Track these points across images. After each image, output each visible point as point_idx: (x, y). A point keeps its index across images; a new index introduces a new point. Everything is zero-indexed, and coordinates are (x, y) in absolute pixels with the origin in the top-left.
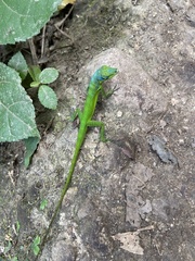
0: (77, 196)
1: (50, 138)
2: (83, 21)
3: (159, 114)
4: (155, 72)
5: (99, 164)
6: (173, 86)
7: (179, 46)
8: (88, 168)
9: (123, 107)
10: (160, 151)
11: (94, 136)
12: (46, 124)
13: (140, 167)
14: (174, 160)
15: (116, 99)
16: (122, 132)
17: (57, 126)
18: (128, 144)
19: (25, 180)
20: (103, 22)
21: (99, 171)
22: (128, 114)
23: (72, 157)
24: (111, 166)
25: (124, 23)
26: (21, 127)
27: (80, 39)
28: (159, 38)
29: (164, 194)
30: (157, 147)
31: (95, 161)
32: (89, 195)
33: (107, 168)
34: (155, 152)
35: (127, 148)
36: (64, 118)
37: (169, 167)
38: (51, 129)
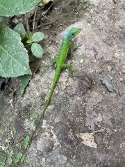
0: (54, 110)
1: (37, 77)
2: (59, 11)
3: (107, 62)
4: (104, 37)
5: (68, 91)
6: (116, 46)
7: (120, 23)
8: (61, 93)
9: (84, 57)
10: (107, 84)
11: (65, 74)
12: (35, 69)
13: (94, 94)
14: (117, 90)
15: (80, 51)
16: (83, 72)
17: (42, 70)
18: (87, 79)
19: (20, 104)
20: (72, 10)
21: (68, 96)
22: (87, 61)
23: (51, 87)
24: (76, 92)
25: (85, 10)
26: (19, 67)
27: (57, 21)
28: (107, 18)
29: (110, 111)
30: (105, 82)
31: (66, 89)
32: (62, 109)
33: (74, 93)
34: (104, 85)
35: (87, 81)
36: (46, 64)
37: (113, 95)
38: (38, 71)
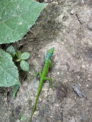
0: (39, 115)
1: (25, 84)
2: (40, 26)
3: (77, 73)
4: (74, 53)
5: (49, 99)
6: (83, 59)
7: (84, 40)
8: (44, 101)
9: (60, 70)
10: (78, 91)
11: (47, 84)
12: (23, 76)
13: (69, 100)
14: (85, 95)
16: (60, 83)
17: (29, 78)
18: (63, 89)
20: (49, 28)
21: (50, 103)
22: (62, 73)
23: (36, 94)
24: (55, 100)
25: (59, 29)
27: (39, 35)
28: (75, 37)
29: (80, 113)
30: (76, 89)
31: (47, 97)
32: (45, 115)
33: (53, 101)
34: (75, 92)
36: (32, 74)
37: (82, 99)
38: (25, 79)
